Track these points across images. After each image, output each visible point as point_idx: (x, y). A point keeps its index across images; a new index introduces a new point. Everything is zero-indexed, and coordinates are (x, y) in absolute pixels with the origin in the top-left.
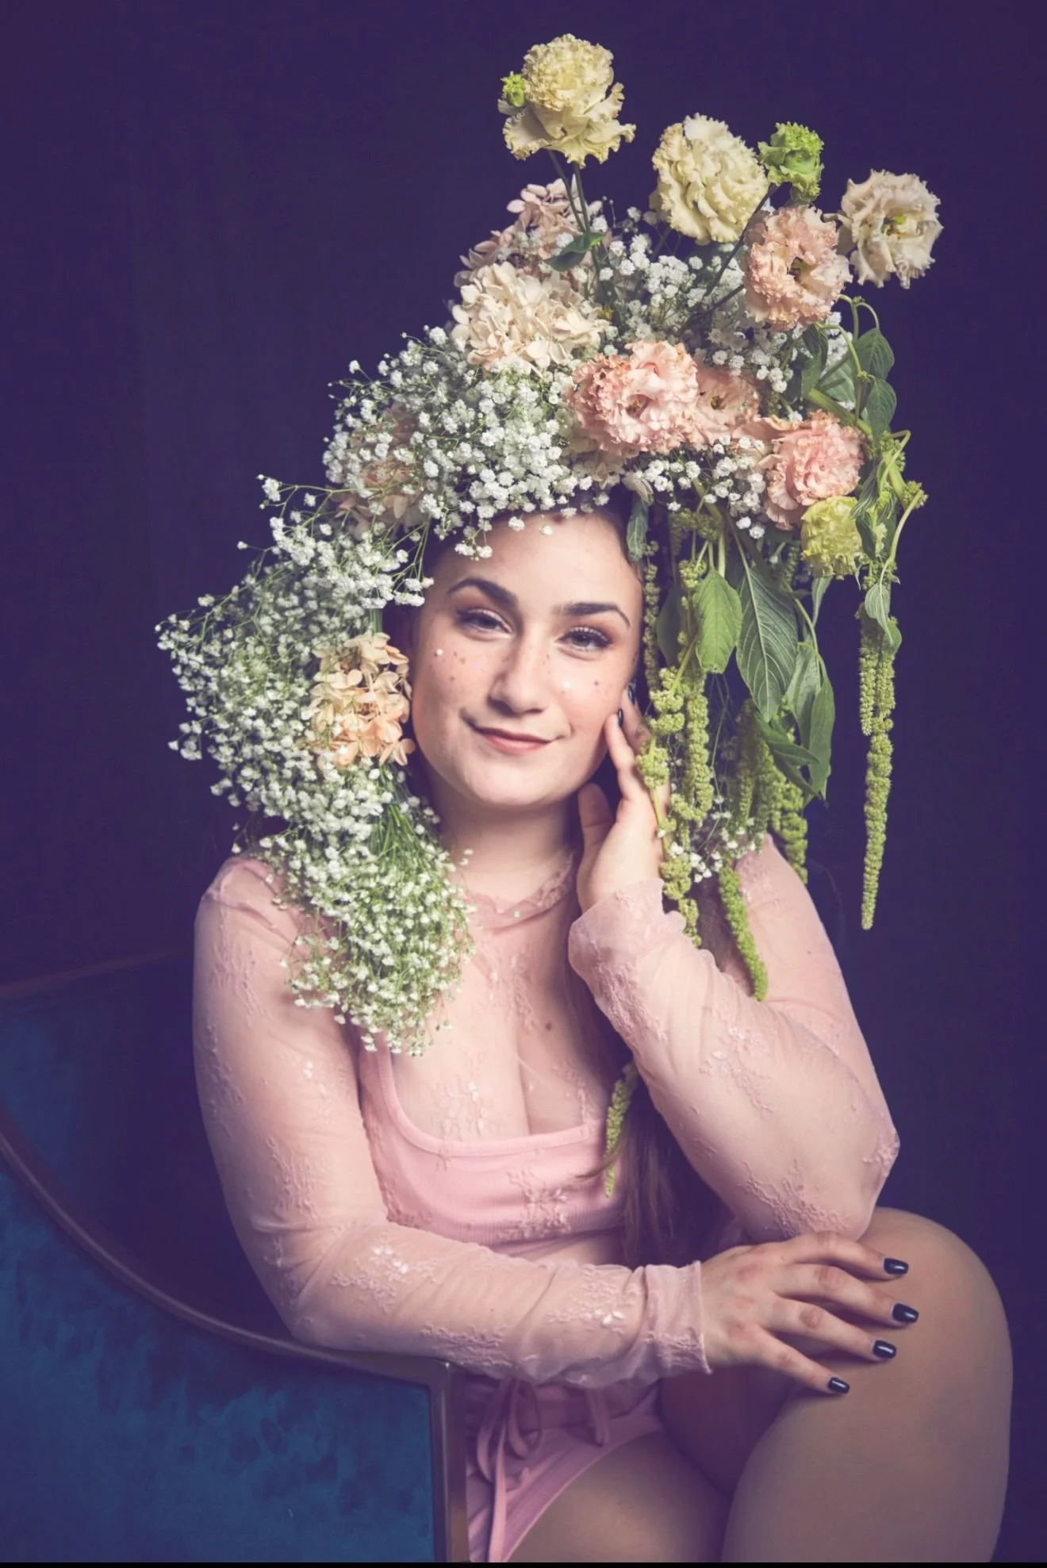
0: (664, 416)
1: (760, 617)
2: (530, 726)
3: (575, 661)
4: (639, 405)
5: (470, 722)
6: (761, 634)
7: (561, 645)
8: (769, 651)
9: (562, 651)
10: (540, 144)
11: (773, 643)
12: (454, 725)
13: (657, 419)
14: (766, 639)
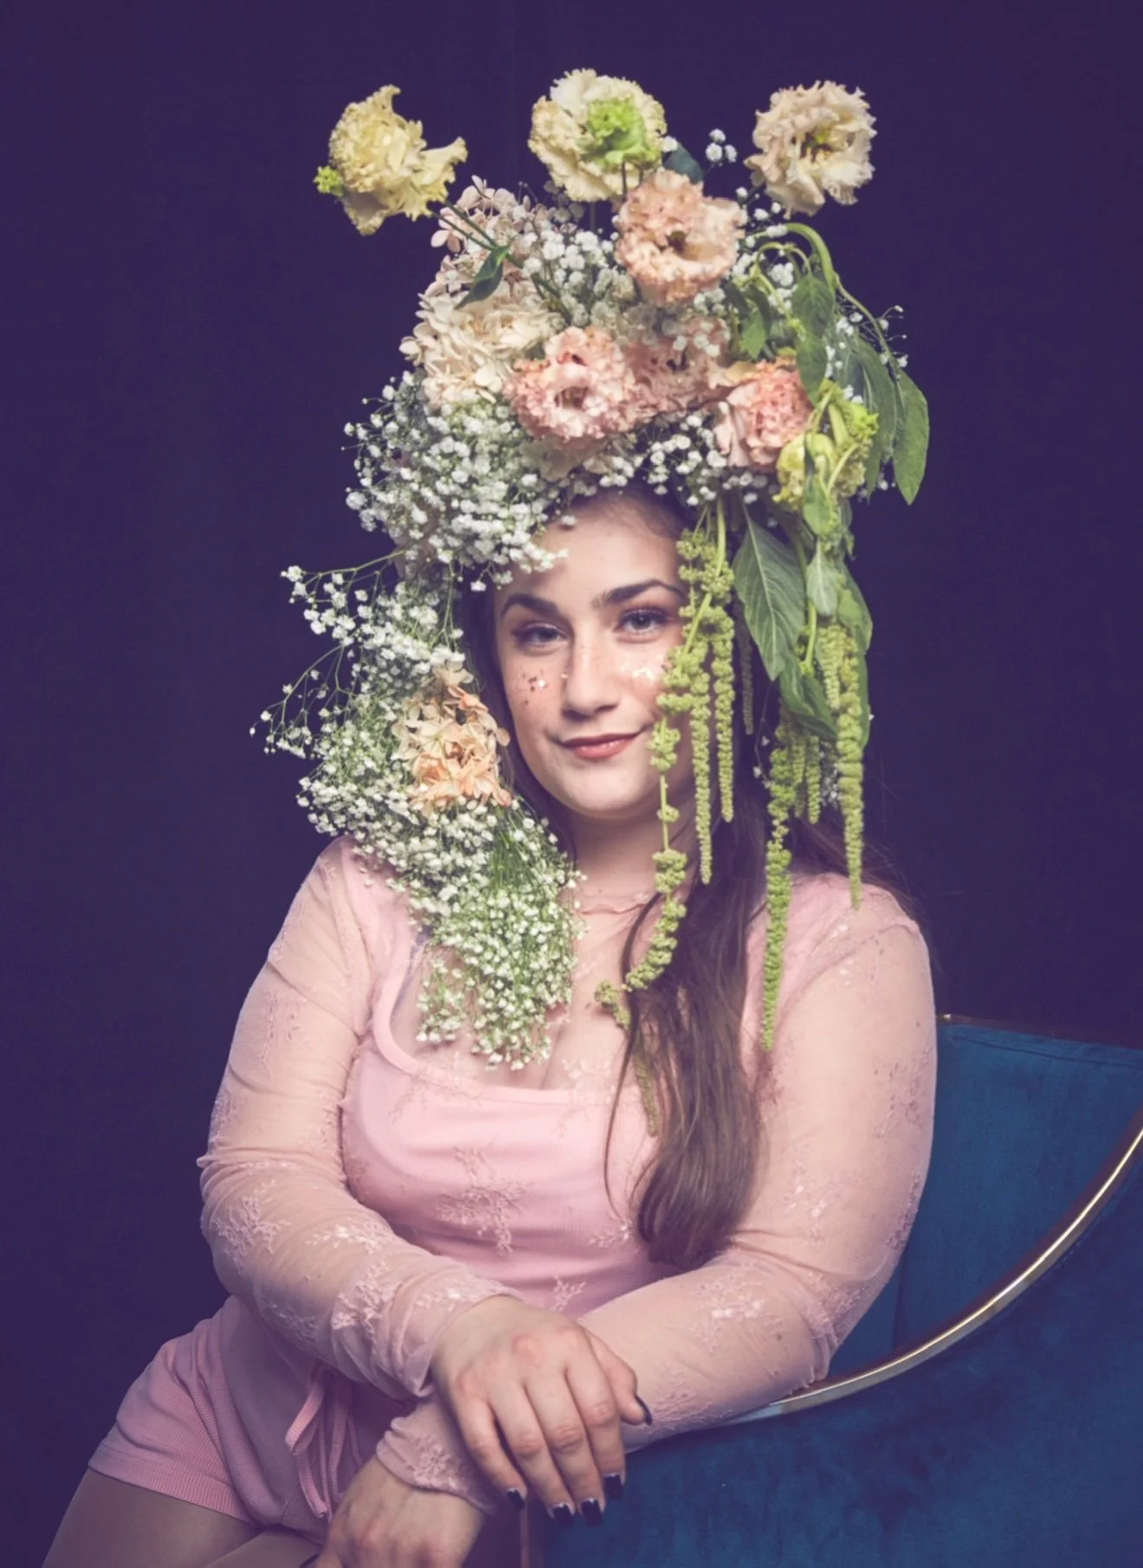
0: (599, 400)
1: (766, 572)
2: (609, 725)
3: (639, 646)
4: (574, 397)
5: (555, 740)
6: (767, 589)
7: (618, 635)
8: (776, 607)
9: (621, 641)
10: (381, 215)
11: (779, 598)
12: (544, 746)
13: (594, 406)
14: (771, 594)
